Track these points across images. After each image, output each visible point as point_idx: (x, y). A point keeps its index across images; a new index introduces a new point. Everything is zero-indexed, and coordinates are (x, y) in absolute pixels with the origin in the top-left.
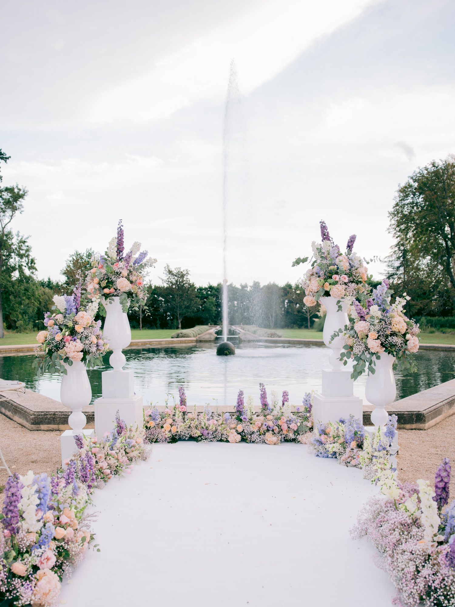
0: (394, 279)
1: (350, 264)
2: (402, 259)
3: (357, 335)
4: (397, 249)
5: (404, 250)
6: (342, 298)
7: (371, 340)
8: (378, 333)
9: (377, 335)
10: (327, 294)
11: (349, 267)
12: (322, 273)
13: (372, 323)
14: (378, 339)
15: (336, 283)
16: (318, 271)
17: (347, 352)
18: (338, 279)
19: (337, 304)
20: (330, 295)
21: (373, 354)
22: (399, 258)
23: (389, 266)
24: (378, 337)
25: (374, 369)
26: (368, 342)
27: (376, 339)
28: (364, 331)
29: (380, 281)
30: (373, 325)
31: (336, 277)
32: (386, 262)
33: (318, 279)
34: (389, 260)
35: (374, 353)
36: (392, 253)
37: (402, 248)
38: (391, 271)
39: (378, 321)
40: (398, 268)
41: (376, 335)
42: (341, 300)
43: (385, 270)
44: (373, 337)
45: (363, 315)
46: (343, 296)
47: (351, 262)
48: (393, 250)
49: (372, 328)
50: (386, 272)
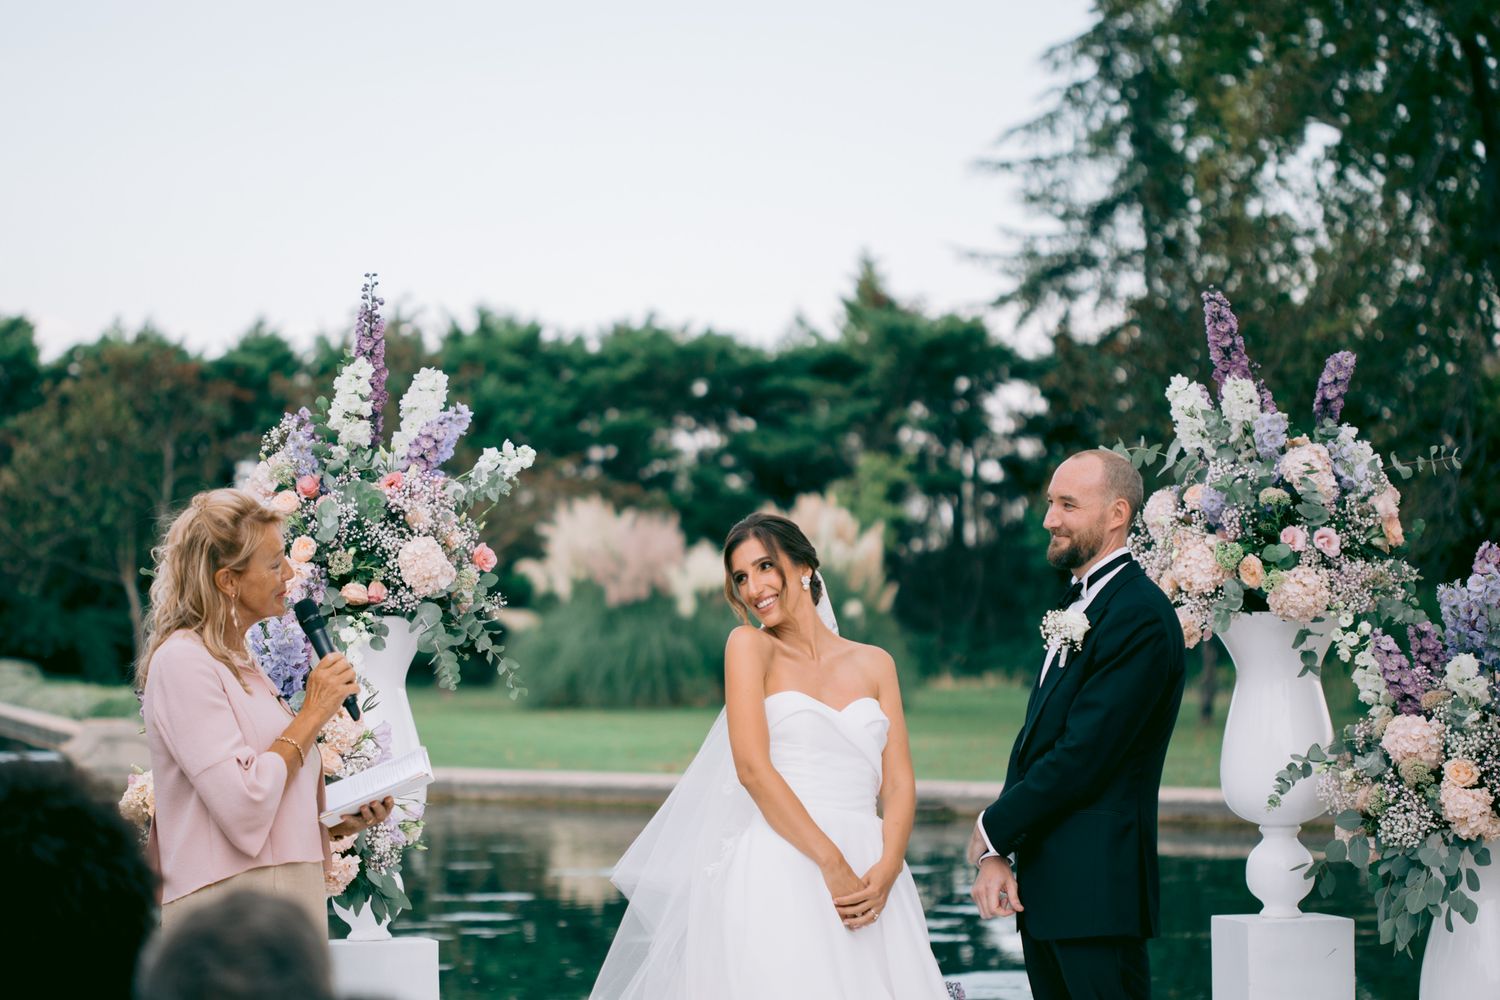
0: (1069, 294)
1: (1339, 479)
2: (1125, 147)
3: (1395, 771)
4: (1088, 69)
5: (1142, 79)
6: (1317, 619)
7: (1454, 791)
8: (1480, 764)
9: (1477, 772)
10: (1255, 601)
11: (1336, 493)
12: (1230, 516)
13: (1457, 725)
14: (1481, 784)
15: (1294, 560)
16: (1216, 506)
17: (1353, 841)
18: (1300, 545)
19: (1295, 646)
20: (1265, 608)
21: (1461, 843)
22: (1103, 141)
23: (1032, 199)
24: (1480, 779)
25: (1470, 902)
26: (1443, 800)
27: (1474, 787)
28: (1425, 757)
29: (966, 316)
30: (1461, 731)
31: (1294, 537)
32: (1007, 166)
33: (1212, 539)
34: (1030, 152)
35: (1469, 842)
36: (1053, 102)
37: (1127, 63)
38: (1051, 235)
39: (1476, 715)
40: (1101, 214)
41: (1475, 769)
42: (1313, 627)
43: (1008, 233)
44: (1463, 776)
45: (1410, 691)
46: (1322, 613)
47: (1341, 472)
48: (1065, 78)
49: (1457, 742)
50: (1014, 247)
